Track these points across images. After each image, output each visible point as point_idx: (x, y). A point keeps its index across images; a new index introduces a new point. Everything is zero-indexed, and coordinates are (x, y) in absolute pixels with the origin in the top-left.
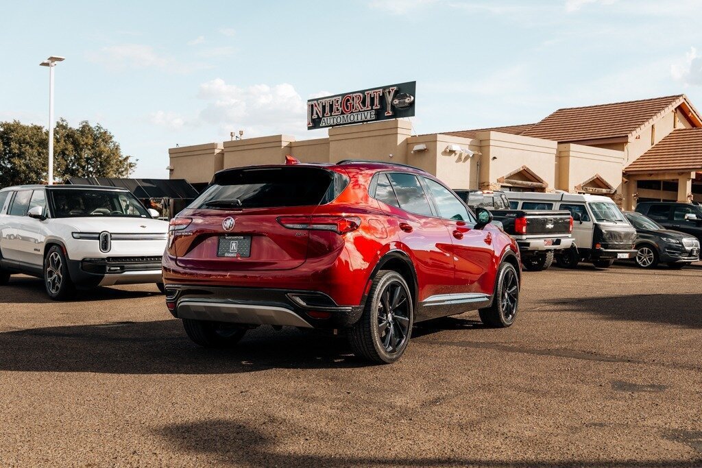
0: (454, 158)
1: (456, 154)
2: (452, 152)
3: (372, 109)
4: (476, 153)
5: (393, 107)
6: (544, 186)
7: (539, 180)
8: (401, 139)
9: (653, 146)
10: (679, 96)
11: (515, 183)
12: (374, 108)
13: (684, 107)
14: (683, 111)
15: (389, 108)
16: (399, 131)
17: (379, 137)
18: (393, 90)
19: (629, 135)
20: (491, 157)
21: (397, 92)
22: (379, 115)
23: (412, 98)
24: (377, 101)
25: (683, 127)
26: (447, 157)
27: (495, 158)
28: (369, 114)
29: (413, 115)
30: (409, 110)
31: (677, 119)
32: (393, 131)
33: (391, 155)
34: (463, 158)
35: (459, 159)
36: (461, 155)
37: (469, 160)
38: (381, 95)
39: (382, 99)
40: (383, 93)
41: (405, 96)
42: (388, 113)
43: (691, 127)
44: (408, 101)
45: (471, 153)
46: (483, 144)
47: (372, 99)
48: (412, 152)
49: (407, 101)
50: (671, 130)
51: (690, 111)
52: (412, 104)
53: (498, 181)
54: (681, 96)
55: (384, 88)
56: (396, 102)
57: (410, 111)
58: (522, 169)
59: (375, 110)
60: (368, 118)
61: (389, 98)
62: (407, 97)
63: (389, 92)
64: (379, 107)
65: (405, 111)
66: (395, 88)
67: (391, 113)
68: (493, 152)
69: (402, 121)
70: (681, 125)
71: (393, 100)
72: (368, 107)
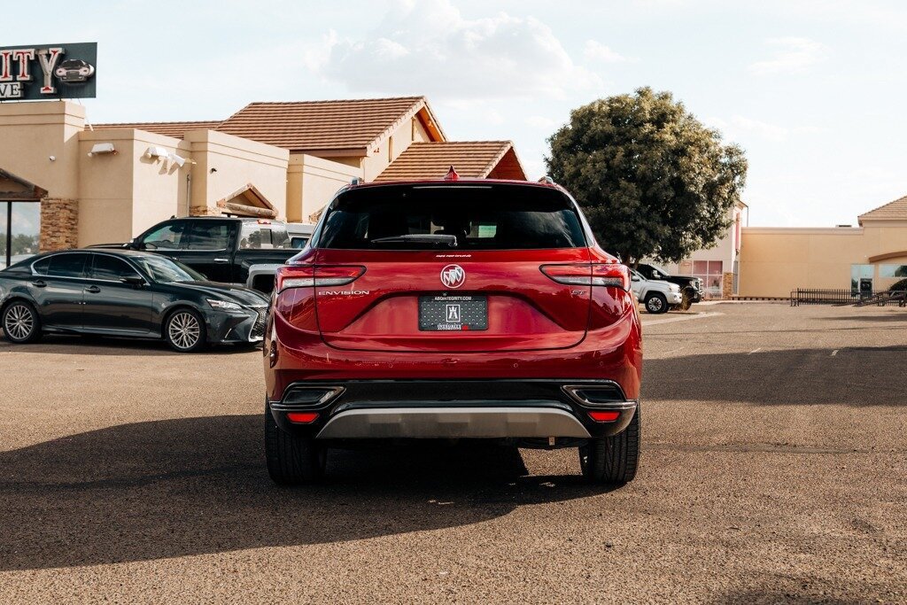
0: (156, 167)
1: (159, 161)
2: (155, 157)
3: (15, 80)
4: (189, 161)
5: (55, 79)
6: (274, 214)
7: (267, 206)
8: (69, 133)
9: (391, 163)
10: (417, 98)
11: (239, 209)
12: (18, 78)
13: (423, 115)
14: (423, 119)
15: (48, 81)
16: (67, 119)
17: (29, 127)
18: (55, 52)
19: (368, 147)
20: (209, 169)
21: (62, 57)
22: (29, 90)
23: (92, 69)
24: (23, 68)
25: (422, 141)
26: (147, 165)
27: (213, 170)
28: (9, 87)
29: (93, 95)
30: (85, 87)
31: (415, 129)
32: (56, 119)
33: (53, 158)
34: (169, 167)
35: (164, 169)
36: (165, 163)
37: (177, 171)
38: (32, 58)
39: (34, 65)
40: (36, 56)
41: (78, 65)
42: (47, 89)
43: (429, 142)
44: (85, 74)
45: (182, 161)
46: (197, 147)
47: (15, 66)
48: (90, 155)
49: (83, 72)
50: (409, 143)
51: (430, 119)
52: (91, 79)
53: (218, 205)
54: (421, 98)
55: (38, 48)
56: (62, 72)
57: (88, 89)
58: (247, 189)
59: (21, 82)
60: (8, 94)
61: (48, 66)
62: (82, 65)
63: (49, 56)
64: (28, 78)
65: (77, 88)
66: (60, 50)
67: (52, 90)
68: (212, 160)
69: (71, 104)
70: (420, 137)
71: (56, 68)
72: (6, 76)
